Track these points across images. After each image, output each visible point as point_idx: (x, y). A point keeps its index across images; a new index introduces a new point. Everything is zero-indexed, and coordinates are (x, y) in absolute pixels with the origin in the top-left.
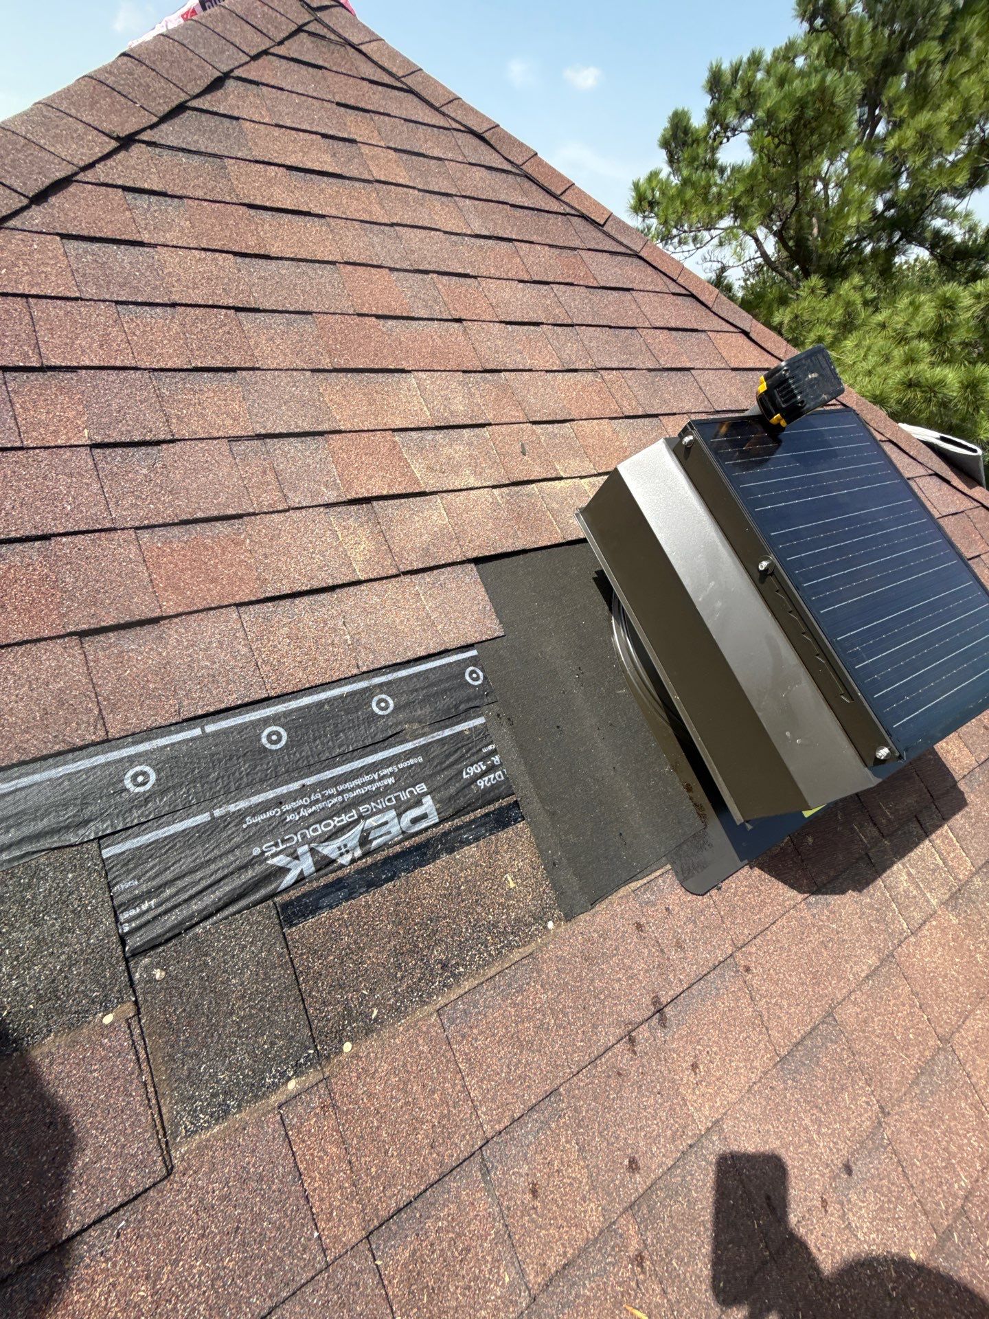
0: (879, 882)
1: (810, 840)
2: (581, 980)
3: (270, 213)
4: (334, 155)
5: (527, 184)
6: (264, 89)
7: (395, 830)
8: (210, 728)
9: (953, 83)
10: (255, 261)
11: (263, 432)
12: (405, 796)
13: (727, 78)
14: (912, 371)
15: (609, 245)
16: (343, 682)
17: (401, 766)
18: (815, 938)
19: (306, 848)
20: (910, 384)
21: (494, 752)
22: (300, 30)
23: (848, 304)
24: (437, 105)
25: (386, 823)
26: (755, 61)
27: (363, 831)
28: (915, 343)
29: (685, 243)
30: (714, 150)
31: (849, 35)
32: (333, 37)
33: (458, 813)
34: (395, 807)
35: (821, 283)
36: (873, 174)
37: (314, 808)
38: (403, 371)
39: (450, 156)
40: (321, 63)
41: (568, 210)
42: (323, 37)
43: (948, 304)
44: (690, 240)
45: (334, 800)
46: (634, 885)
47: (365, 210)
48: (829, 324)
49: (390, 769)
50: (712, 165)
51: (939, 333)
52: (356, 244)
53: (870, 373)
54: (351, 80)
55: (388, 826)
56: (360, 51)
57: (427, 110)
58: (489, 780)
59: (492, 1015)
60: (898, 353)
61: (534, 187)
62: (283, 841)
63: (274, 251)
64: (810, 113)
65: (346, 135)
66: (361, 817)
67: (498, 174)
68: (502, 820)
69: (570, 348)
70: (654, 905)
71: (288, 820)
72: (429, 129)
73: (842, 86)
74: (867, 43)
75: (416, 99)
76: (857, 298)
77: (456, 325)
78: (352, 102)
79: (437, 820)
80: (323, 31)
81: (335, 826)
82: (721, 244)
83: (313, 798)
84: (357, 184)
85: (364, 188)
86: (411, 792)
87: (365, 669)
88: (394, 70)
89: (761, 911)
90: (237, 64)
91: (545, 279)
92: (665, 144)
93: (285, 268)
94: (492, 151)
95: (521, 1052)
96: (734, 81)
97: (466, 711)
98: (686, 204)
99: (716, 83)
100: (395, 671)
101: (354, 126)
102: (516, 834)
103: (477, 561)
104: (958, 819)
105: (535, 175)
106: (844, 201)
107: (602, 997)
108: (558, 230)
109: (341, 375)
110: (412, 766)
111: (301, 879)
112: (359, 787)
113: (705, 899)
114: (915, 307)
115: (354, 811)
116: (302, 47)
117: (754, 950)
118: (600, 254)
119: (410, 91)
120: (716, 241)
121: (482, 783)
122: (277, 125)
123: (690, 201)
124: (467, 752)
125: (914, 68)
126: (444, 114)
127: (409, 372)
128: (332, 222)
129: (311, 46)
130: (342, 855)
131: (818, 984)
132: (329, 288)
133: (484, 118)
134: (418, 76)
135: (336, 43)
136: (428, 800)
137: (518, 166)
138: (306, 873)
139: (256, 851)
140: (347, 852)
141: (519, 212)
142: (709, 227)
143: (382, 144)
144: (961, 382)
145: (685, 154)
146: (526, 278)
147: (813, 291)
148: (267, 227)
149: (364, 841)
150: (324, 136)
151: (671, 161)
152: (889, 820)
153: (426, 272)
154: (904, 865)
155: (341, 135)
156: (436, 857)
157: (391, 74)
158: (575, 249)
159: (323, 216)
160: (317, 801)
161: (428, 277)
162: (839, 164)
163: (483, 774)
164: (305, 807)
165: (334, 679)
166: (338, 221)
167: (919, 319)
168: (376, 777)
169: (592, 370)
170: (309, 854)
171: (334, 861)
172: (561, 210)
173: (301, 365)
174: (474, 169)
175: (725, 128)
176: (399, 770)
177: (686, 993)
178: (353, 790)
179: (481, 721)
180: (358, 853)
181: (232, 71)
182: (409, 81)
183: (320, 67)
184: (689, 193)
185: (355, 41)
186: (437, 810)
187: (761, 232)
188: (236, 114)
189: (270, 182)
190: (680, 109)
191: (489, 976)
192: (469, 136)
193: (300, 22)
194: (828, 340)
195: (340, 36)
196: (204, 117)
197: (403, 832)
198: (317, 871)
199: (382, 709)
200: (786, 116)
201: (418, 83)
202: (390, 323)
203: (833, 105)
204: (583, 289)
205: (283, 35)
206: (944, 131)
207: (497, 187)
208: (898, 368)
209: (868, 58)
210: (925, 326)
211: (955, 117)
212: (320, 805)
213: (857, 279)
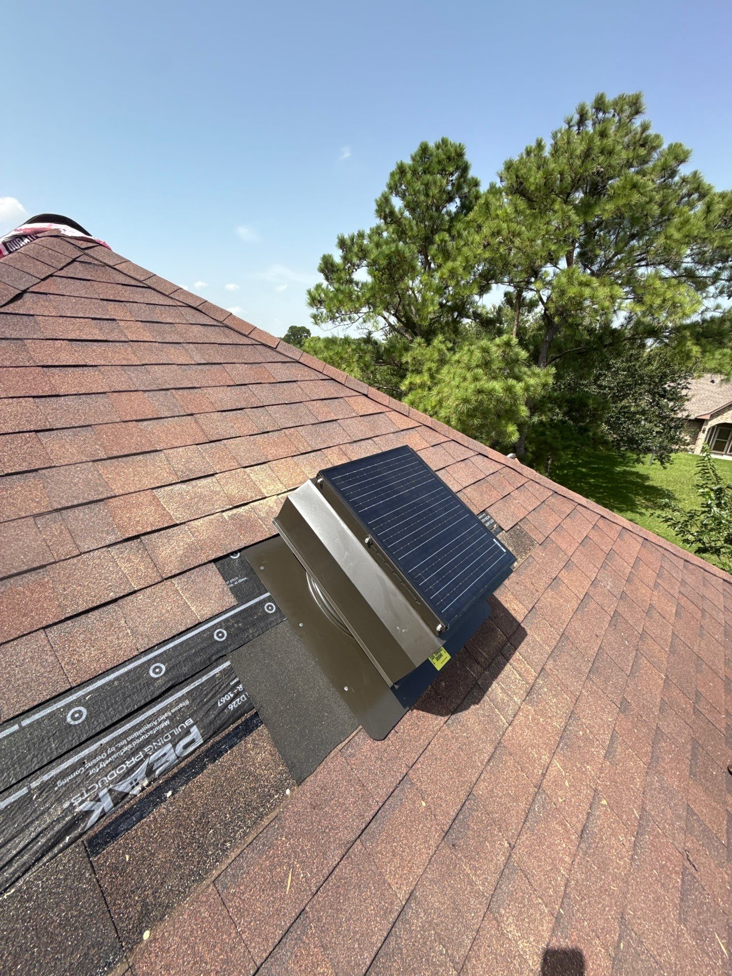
0: (486, 698)
1: (443, 684)
2: (312, 824)
3: (58, 368)
4: (101, 329)
5: (227, 331)
6: (51, 297)
7: (172, 757)
8: (26, 722)
9: (459, 249)
10: (48, 399)
11: (60, 507)
12: (177, 731)
13: (348, 242)
14: (479, 385)
15: (280, 358)
16: (127, 663)
17: (173, 711)
18: (455, 746)
19: (106, 790)
20: (480, 392)
21: (238, 683)
22: (74, 260)
23: (439, 350)
24: (167, 294)
25: (165, 754)
26: (361, 235)
27: (148, 765)
28: (476, 371)
29: (345, 320)
30: (350, 275)
31: (405, 225)
32: (96, 262)
33: (215, 733)
34: (170, 741)
35: (423, 340)
36: (434, 287)
37: (110, 759)
38: (157, 451)
39: (177, 321)
40: (89, 278)
41: (254, 342)
42: (90, 263)
43: (485, 350)
44: (347, 319)
45: (125, 749)
46: (340, 747)
47: (124, 359)
48: (433, 361)
49: (166, 715)
50: (351, 281)
51: (486, 364)
52: (119, 380)
53: (458, 387)
54: (110, 285)
55: (167, 756)
56: (115, 269)
57: (161, 297)
58: (236, 703)
59: (253, 870)
60: (469, 375)
61: (232, 332)
62: (87, 791)
63: (62, 392)
64: (394, 261)
65: (108, 317)
66: (147, 756)
67: (209, 328)
68: (248, 728)
69: (263, 420)
70: (354, 756)
71: (91, 774)
72: (163, 307)
73: (407, 249)
74: (415, 228)
75: (153, 291)
76: (443, 347)
77: (189, 418)
78: (111, 298)
79: (202, 742)
80: (90, 260)
81: (127, 768)
82: (365, 321)
83: (109, 752)
84: (117, 344)
85: (123, 346)
86: (182, 727)
87: (142, 650)
88: (138, 277)
89: (420, 739)
90: (31, 284)
91: (244, 383)
92: (322, 271)
93: (69, 401)
94: (203, 315)
95: (276, 891)
96: (353, 244)
97: (216, 660)
98: (341, 302)
99: (342, 244)
100: (165, 645)
101: (112, 310)
102: (259, 735)
103: (215, 561)
104: (523, 647)
105: (231, 325)
106: (424, 300)
107: (327, 831)
108: (249, 354)
109: (113, 460)
110: (181, 708)
111: (103, 814)
112: (143, 734)
113: (386, 742)
114: (471, 352)
115: (141, 753)
116: (77, 270)
117: (419, 766)
118: (276, 364)
119: (149, 287)
120: (361, 320)
121: (231, 707)
122: (60, 316)
123: (342, 300)
124: (220, 688)
125: (439, 243)
126: (172, 298)
127: (161, 450)
128: (102, 369)
129: (82, 269)
130: (133, 787)
131: (461, 775)
132: (102, 408)
133: (198, 298)
134: (154, 279)
135: (99, 265)
136: (194, 730)
137: (221, 322)
138: (106, 810)
139: (66, 805)
140: (137, 784)
141: (224, 347)
142: (357, 311)
143: (133, 319)
144: (502, 388)
145: (335, 276)
146: (232, 384)
147: (419, 344)
148: (56, 377)
149: (150, 771)
150: (93, 319)
151: (327, 279)
152: (486, 659)
153: (167, 389)
154: (498, 683)
155: (104, 317)
156: (203, 767)
157: (135, 279)
158: (260, 363)
159: (96, 366)
160: (113, 753)
161: (169, 392)
162: (417, 282)
163: (232, 700)
164: (103, 760)
165: (120, 662)
166: (106, 368)
167: (474, 358)
168: (156, 723)
169: (278, 430)
170: (108, 794)
171: (127, 794)
172: (250, 342)
173: (85, 459)
174: (194, 326)
175: (353, 265)
176: (172, 714)
177: (382, 809)
178: (139, 737)
179: (228, 663)
180: (146, 782)
181: (28, 288)
182: (148, 282)
183: (89, 280)
184: (341, 297)
185: (111, 264)
186: (201, 734)
187: (386, 314)
188: (31, 313)
189: (58, 350)
190: (326, 253)
191: (248, 843)
192: (188, 309)
193: (74, 257)
194: (434, 369)
195: (101, 262)
196: (9, 317)
197: (178, 757)
198: (115, 805)
199: (157, 673)
200: (383, 262)
201: (154, 283)
202: (146, 423)
203: (405, 257)
204: (268, 385)
205: (62, 265)
206: (461, 270)
207: (209, 335)
208: (470, 384)
209: (417, 235)
210: (478, 361)
211: (464, 265)
212: (115, 756)
213: (440, 337)
